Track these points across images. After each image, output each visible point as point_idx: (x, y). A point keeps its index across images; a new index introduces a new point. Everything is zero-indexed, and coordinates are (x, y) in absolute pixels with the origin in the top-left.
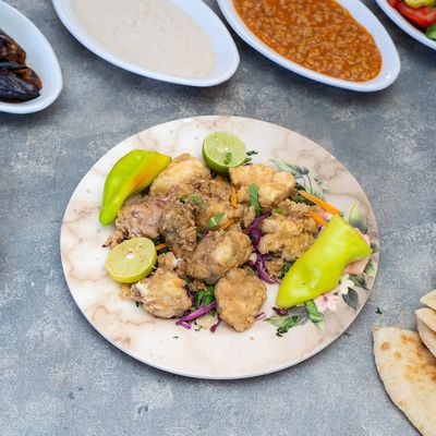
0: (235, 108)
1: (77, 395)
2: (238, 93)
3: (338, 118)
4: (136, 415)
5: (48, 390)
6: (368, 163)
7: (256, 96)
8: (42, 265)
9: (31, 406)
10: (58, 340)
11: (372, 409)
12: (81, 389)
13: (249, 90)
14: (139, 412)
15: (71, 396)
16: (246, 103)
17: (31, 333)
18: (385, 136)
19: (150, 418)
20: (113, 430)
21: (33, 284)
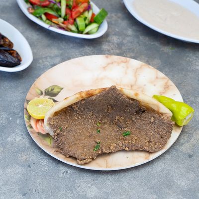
0: (112, 46)
1: (32, 166)
2: (113, 40)
3: (163, 50)
4: (62, 175)
5: (18, 164)
6: (178, 69)
7: (122, 41)
8: (16, 111)
9: (9, 170)
10: (23, 142)
11: (179, 173)
12: (34, 164)
13: (118, 39)
14: (63, 173)
15: (29, 166)
16: (118, 44)
17: (9, 139)
18: (187, 58)
19: (68, 176)
20: (50, 181)
21: (11, 119)
